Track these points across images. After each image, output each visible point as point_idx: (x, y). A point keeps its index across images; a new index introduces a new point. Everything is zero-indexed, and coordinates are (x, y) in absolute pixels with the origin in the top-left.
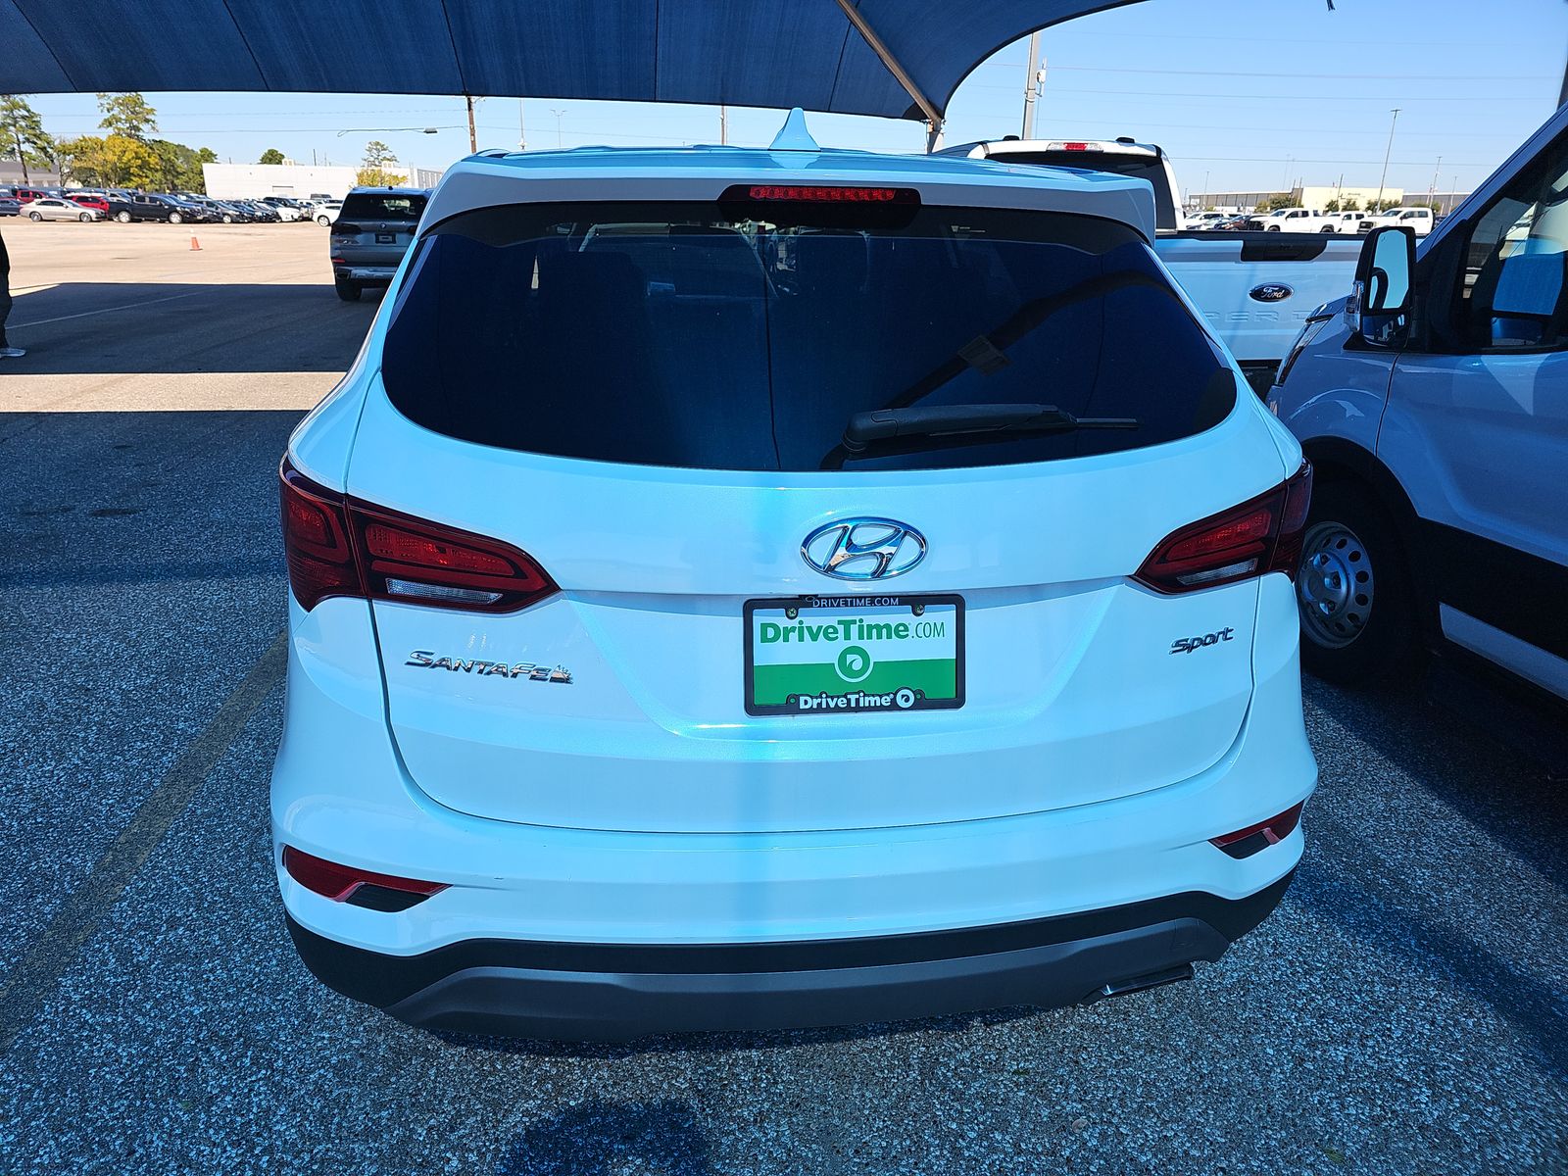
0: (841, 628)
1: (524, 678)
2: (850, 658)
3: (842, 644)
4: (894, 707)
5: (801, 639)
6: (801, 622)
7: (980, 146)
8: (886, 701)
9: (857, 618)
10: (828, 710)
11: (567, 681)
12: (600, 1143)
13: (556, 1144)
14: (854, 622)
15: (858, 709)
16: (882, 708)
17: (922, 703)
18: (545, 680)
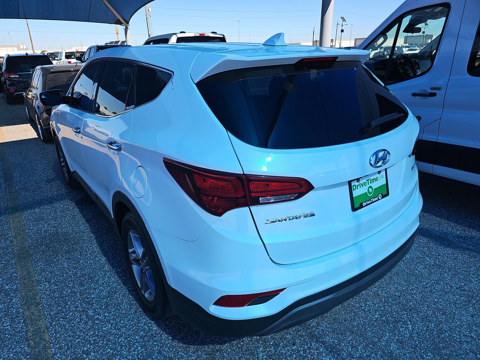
0: (367, 182)
1: (302, 218)
2: (369, 189)
3: (368, 186)
4: (379, 199)
5: (360, 187)
6: (360, 183)
7: (175, 35)
8: (377, 199)
9: (369, 178)
10: (368, 205)
11: (313, 215)
12: (288, 349)
13: (278, 355)
14: (369, 179)
15: (373, 202)
16: (377, 201)
17: (383, 197)
18: (308, 217)
